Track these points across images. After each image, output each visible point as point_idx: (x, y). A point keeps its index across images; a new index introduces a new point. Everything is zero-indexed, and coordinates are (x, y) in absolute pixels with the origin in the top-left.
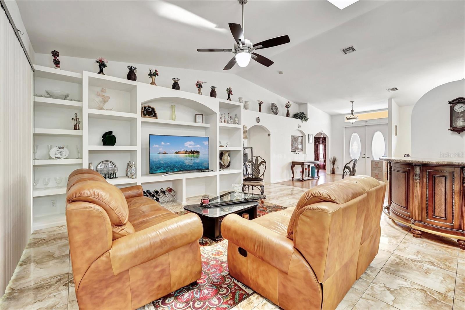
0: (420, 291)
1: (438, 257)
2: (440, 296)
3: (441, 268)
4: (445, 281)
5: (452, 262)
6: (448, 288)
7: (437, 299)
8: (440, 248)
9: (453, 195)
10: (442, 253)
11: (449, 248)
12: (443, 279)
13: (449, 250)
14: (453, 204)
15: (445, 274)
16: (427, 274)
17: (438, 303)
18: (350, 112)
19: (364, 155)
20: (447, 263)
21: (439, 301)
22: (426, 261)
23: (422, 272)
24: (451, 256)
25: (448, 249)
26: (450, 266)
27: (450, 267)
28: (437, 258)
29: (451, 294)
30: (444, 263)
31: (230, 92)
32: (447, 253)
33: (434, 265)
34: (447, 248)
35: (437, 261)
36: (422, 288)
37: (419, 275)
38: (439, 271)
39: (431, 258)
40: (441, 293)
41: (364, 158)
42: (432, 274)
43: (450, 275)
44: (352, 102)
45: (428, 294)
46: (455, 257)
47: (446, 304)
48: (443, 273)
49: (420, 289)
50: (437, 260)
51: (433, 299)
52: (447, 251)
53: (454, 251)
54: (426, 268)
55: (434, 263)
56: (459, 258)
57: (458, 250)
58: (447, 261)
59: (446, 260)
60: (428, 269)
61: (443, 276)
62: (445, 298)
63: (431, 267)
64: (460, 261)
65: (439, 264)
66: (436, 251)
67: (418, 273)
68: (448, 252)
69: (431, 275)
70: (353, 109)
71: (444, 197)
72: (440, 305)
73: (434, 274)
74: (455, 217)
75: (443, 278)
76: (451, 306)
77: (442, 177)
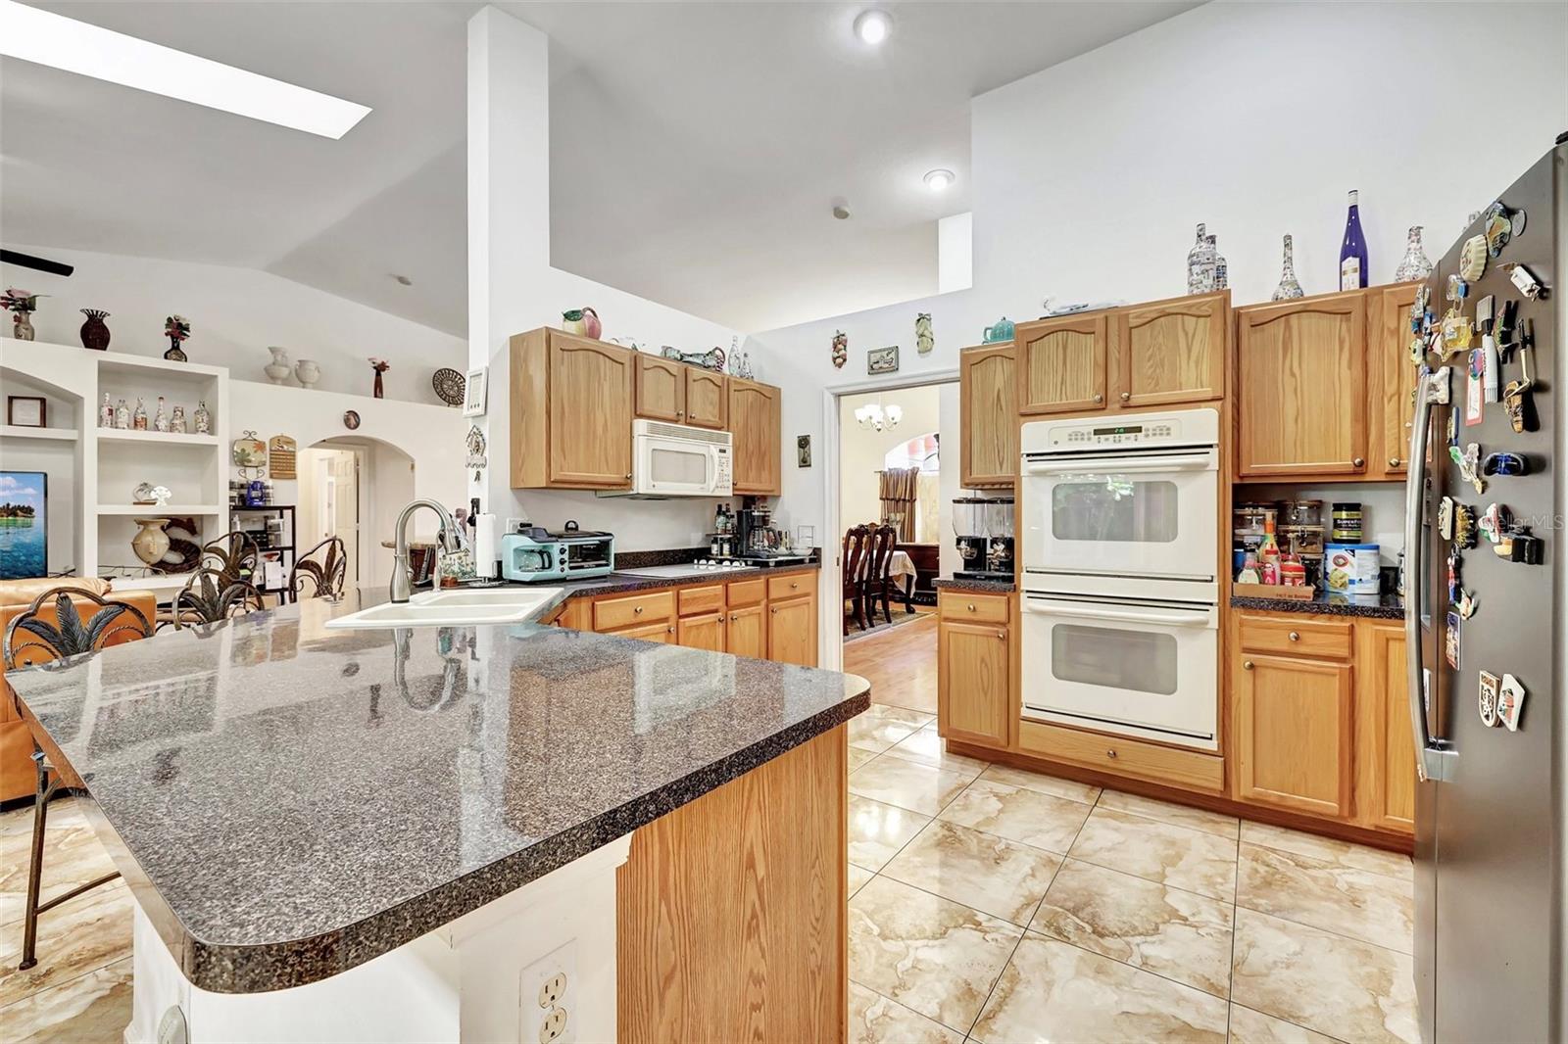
31: (177, 330)
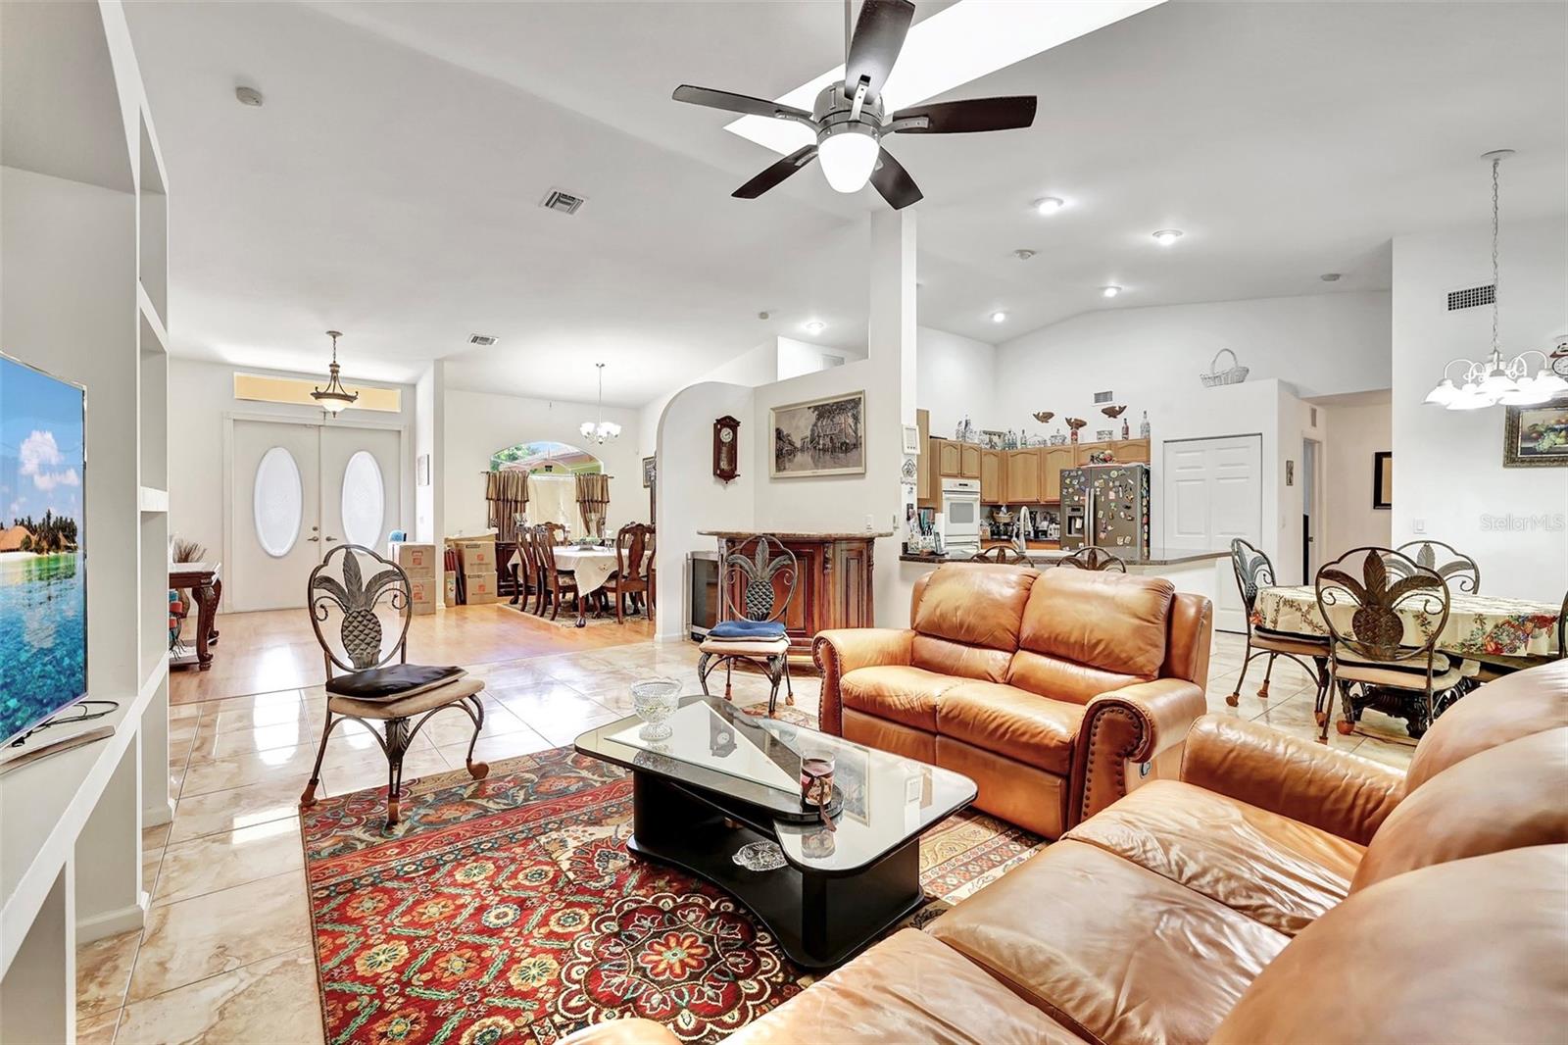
18: (328, 371)
19: (315, 529)
41: (315, 540)
44: (335, 334)
70: (337, 363)
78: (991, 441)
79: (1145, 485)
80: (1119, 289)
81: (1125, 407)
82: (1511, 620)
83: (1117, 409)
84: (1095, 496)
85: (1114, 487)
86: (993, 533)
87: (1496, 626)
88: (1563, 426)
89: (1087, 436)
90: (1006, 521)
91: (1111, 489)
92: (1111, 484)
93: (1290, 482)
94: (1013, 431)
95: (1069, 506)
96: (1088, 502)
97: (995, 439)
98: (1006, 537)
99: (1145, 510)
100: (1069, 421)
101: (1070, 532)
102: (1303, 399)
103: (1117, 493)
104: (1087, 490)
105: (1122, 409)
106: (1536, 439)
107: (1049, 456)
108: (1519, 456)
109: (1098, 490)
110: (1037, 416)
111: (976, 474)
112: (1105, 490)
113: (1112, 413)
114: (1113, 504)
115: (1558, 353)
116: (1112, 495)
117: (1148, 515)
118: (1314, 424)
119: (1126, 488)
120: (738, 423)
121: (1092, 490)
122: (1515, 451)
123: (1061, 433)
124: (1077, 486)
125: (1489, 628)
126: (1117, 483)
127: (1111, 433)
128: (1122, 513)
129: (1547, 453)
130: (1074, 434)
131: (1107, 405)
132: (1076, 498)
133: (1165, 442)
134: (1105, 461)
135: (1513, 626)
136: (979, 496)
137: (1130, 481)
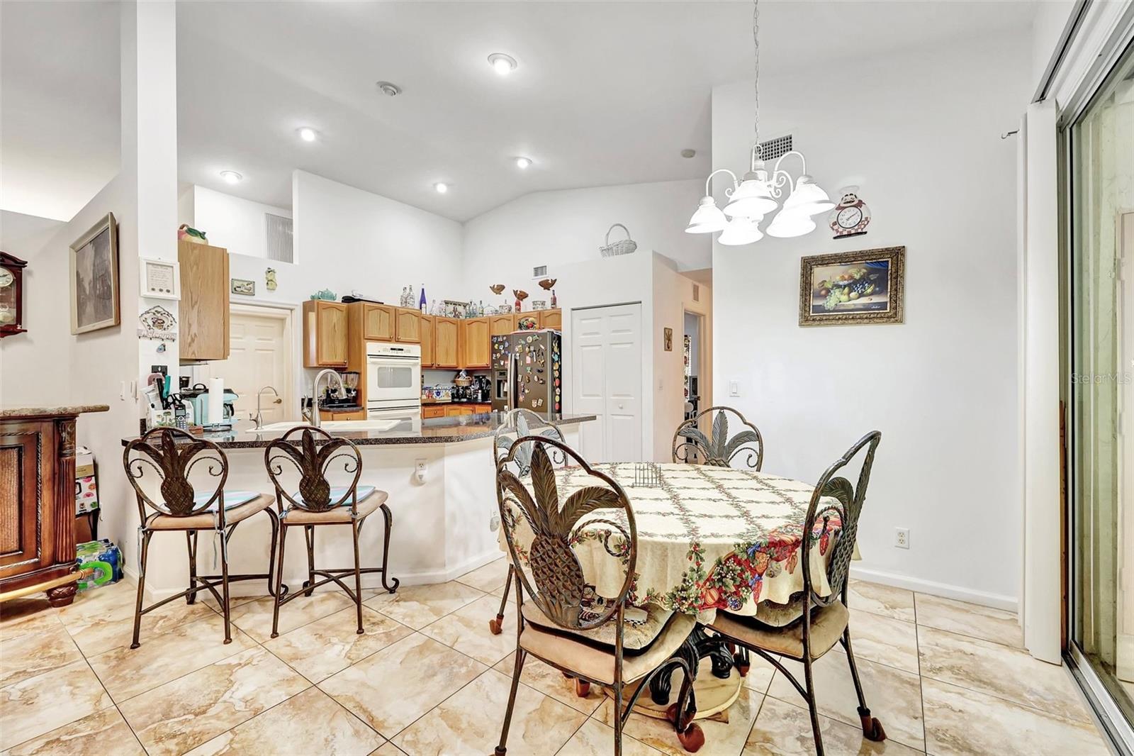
0: (47, 750)
1: (26, 652)
2: (92, 723)
3: (51, 669)
4: (78, 687)
5: (62, 642)
6: (93, 697)
7: (91, 732)
8: (14, 630)
9: (37, 488)
10: (25, 639)
11: (32, 620)
12: (72, 688)
13: (37, 623)
14: (37, 510)
15: (66, 676)
16: (32, 703)
17: (99, 738)
20: (54, 652)
21: (96, 734)
22: (7, 679)
23: (16, 708)
24: (50, 634)
25: (31, 623)
26: (65, 653)
27: (65, 656)
28: (25, 657)
29: (106, 703)
30: (46, 655)
32: (37, 631)
33: (31, 675)
34: (29, 621)
35: (30, 661)
36: (46, 740)
37: (13, 720)
38: (51, 678)
39: (11, 665)
40: (89, 716)
42: (41, 695)
43: (78, 670)
45: (66, 741)
46: (58, 629)
47: (113, 727)
48: (62, 678)
49: (44, 746)
50: (27, 659)
51: (84, 739)
52: (34, 628)
53: (46, 619)
54: (20, 693)
55: (28, 670)
56: (66, 627)
57: (53, 613)
58: (49, 648)
59: (46, 646)
60: (26, 691)
61: (66, 683)
62: (102, 719)
63: (28, 683)
64: (73, 631)
65: (40, 666)
66: (12, 643)
67: (9, 717)
68: (38, 628)
69: (45, 699)
71: (15, 499)
72: (104, 740)
73: (44, 692)
74: (42, 541)
75: (70, 685)
76: (122, 723)
77: (10, 450)
78: (455, 310)
79: (556, 350)
80: (530, 161)
81: (556, 280)
82: (737, 552)
83: (550, 282)
84: (516, 360)
85: (530, 352)
86: (453, 397)
87: (719, 563)
88: (846, 282)
89: (527, 306)
90: (465, 385)
91: (527, 354)
92: (527, 349)
93: (668, 348)
94: (474, 301)
95: (498, 370)
96: (510, 365)
97: (460, 309)
98: (465, 400)
99: (556, 374)
100: (515, 293)
101: (499, 396)
102: (682, 273)
103: (532, 357)
104: (510, 355)
105: (554, 282)
106: (825, 297)
107: (495, 323)
108: (811, 314)
109: (518, 354)
110: (492, 288)
111: (417, 340)
112: (523, 354)
113: (546, 285)
114: (529, 369)
115: (842, 205)
116: (528, 360)
117: (560, 378)
118: (696, 298)
119: (540, 353)
120: (24, 264)
121: (513, 355)
122: (807, 309)
123: (508, 303)
124: (503, 352)
125: (708, 566)
126: (532, 349)
127: (543, 303)
128: (536, 377)
129: (832, 311)
130: (518, 304)
131: (542, 278)
132: (502, 363)
133: (573, 310)
134: (528, 327)
135: (739, 564)
136: (419, 361)
137: (542, 346)
